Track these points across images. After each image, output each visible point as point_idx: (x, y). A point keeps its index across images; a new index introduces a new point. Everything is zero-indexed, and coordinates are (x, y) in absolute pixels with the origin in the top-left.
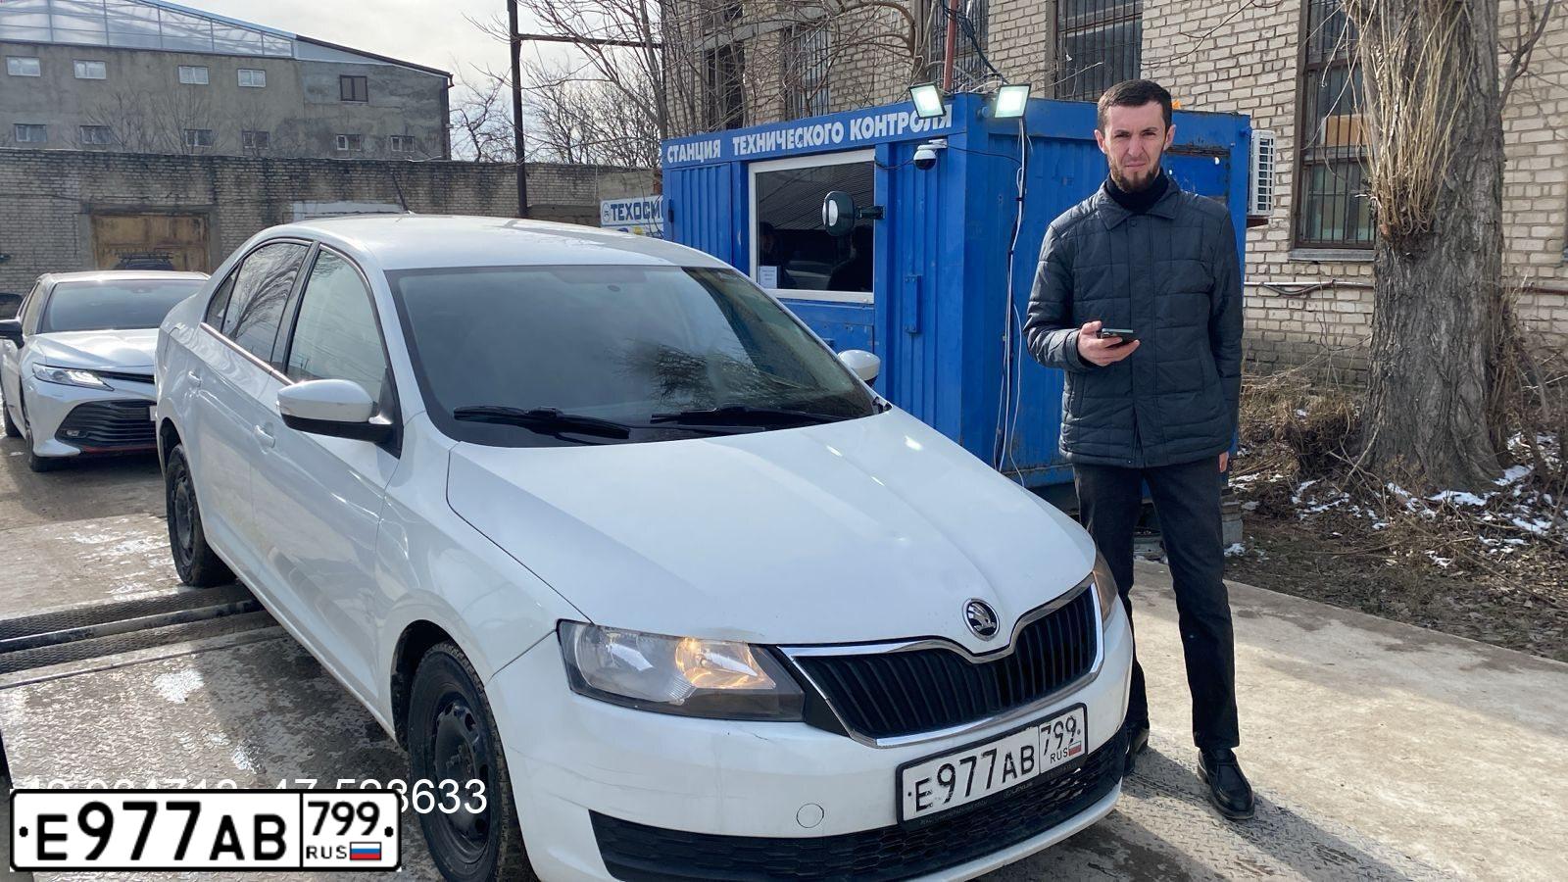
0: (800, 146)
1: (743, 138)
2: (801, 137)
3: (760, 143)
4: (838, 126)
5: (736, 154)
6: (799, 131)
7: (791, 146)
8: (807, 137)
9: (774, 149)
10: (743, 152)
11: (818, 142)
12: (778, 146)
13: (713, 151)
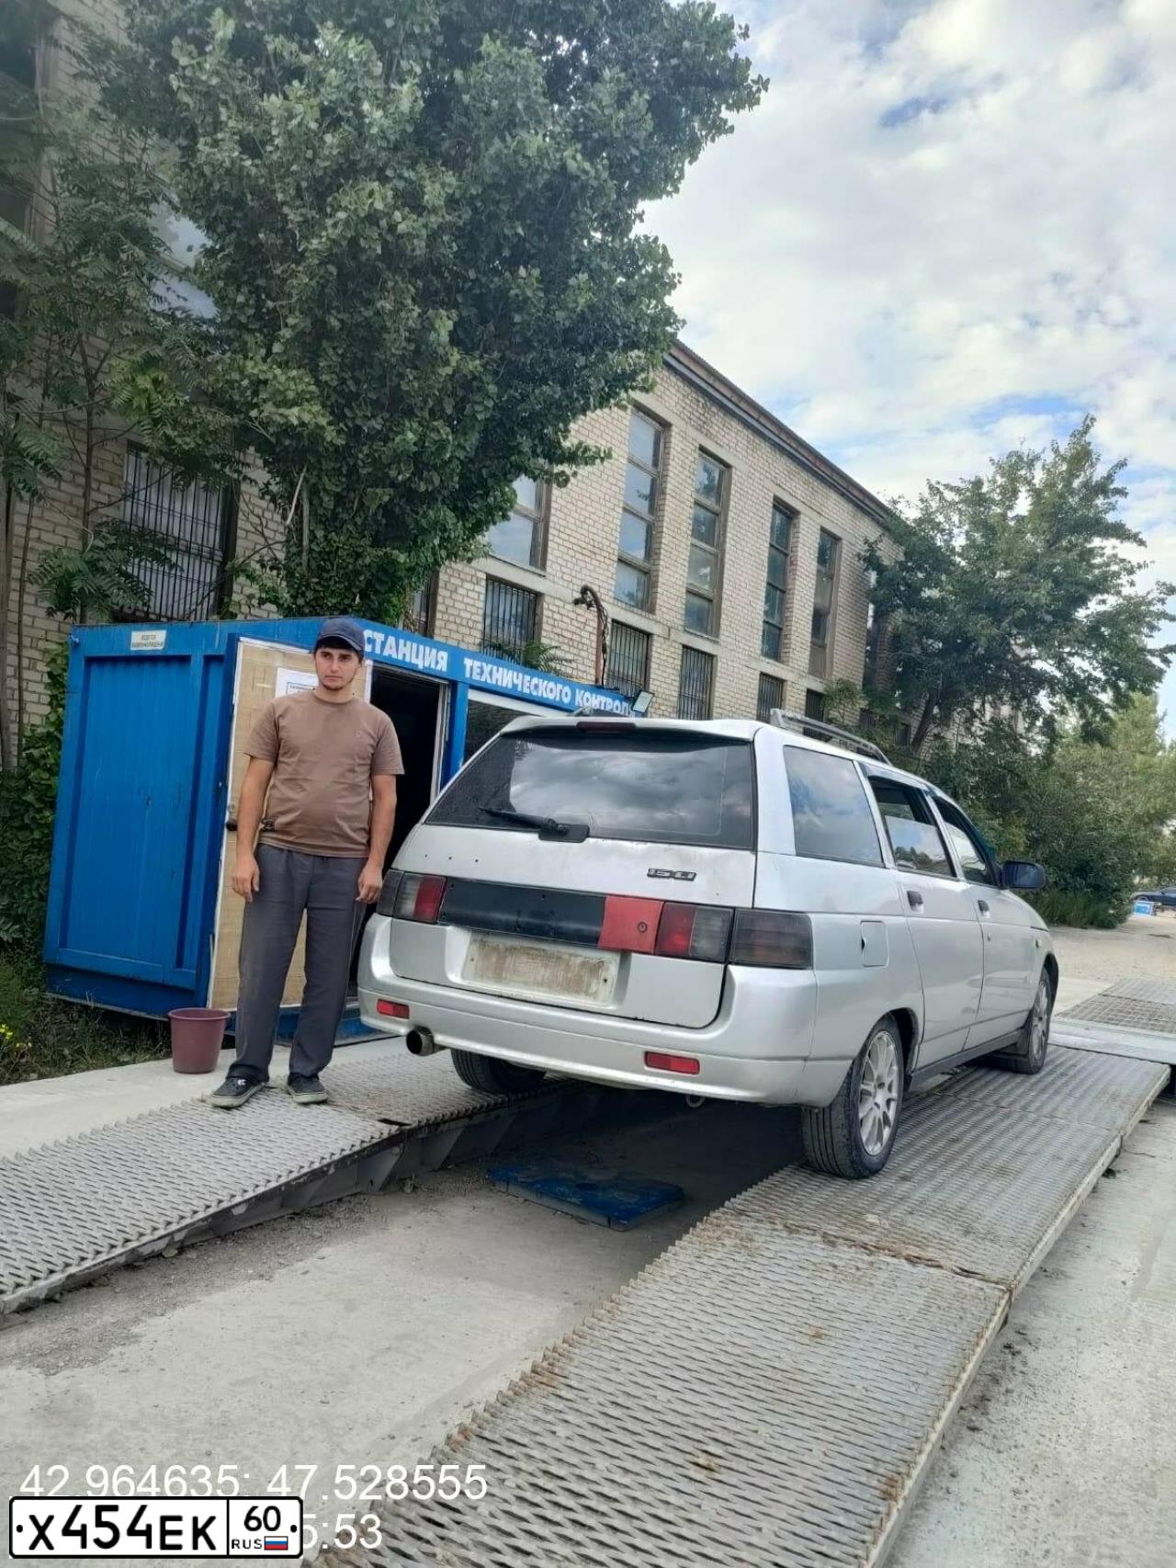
0: (534, 693)
1: (477, 664)
2: (536, 686)
3: (496, 675)
4: (567, 689)
5: (468, 675)
6: (535, 680)
7: (526, 691)
8: (541, 688)
9: (510, 686)
10: (476, 677)
11: (551, 697)
12: (515, 686)
13: (437, 663)
